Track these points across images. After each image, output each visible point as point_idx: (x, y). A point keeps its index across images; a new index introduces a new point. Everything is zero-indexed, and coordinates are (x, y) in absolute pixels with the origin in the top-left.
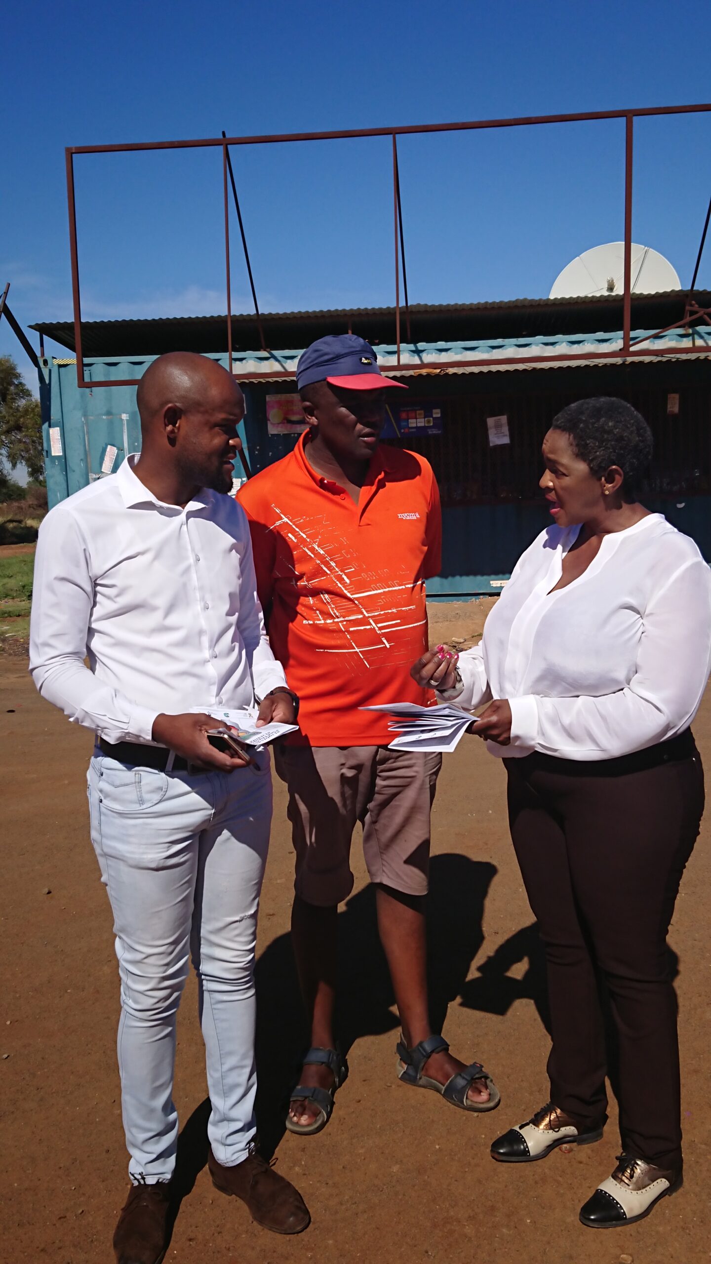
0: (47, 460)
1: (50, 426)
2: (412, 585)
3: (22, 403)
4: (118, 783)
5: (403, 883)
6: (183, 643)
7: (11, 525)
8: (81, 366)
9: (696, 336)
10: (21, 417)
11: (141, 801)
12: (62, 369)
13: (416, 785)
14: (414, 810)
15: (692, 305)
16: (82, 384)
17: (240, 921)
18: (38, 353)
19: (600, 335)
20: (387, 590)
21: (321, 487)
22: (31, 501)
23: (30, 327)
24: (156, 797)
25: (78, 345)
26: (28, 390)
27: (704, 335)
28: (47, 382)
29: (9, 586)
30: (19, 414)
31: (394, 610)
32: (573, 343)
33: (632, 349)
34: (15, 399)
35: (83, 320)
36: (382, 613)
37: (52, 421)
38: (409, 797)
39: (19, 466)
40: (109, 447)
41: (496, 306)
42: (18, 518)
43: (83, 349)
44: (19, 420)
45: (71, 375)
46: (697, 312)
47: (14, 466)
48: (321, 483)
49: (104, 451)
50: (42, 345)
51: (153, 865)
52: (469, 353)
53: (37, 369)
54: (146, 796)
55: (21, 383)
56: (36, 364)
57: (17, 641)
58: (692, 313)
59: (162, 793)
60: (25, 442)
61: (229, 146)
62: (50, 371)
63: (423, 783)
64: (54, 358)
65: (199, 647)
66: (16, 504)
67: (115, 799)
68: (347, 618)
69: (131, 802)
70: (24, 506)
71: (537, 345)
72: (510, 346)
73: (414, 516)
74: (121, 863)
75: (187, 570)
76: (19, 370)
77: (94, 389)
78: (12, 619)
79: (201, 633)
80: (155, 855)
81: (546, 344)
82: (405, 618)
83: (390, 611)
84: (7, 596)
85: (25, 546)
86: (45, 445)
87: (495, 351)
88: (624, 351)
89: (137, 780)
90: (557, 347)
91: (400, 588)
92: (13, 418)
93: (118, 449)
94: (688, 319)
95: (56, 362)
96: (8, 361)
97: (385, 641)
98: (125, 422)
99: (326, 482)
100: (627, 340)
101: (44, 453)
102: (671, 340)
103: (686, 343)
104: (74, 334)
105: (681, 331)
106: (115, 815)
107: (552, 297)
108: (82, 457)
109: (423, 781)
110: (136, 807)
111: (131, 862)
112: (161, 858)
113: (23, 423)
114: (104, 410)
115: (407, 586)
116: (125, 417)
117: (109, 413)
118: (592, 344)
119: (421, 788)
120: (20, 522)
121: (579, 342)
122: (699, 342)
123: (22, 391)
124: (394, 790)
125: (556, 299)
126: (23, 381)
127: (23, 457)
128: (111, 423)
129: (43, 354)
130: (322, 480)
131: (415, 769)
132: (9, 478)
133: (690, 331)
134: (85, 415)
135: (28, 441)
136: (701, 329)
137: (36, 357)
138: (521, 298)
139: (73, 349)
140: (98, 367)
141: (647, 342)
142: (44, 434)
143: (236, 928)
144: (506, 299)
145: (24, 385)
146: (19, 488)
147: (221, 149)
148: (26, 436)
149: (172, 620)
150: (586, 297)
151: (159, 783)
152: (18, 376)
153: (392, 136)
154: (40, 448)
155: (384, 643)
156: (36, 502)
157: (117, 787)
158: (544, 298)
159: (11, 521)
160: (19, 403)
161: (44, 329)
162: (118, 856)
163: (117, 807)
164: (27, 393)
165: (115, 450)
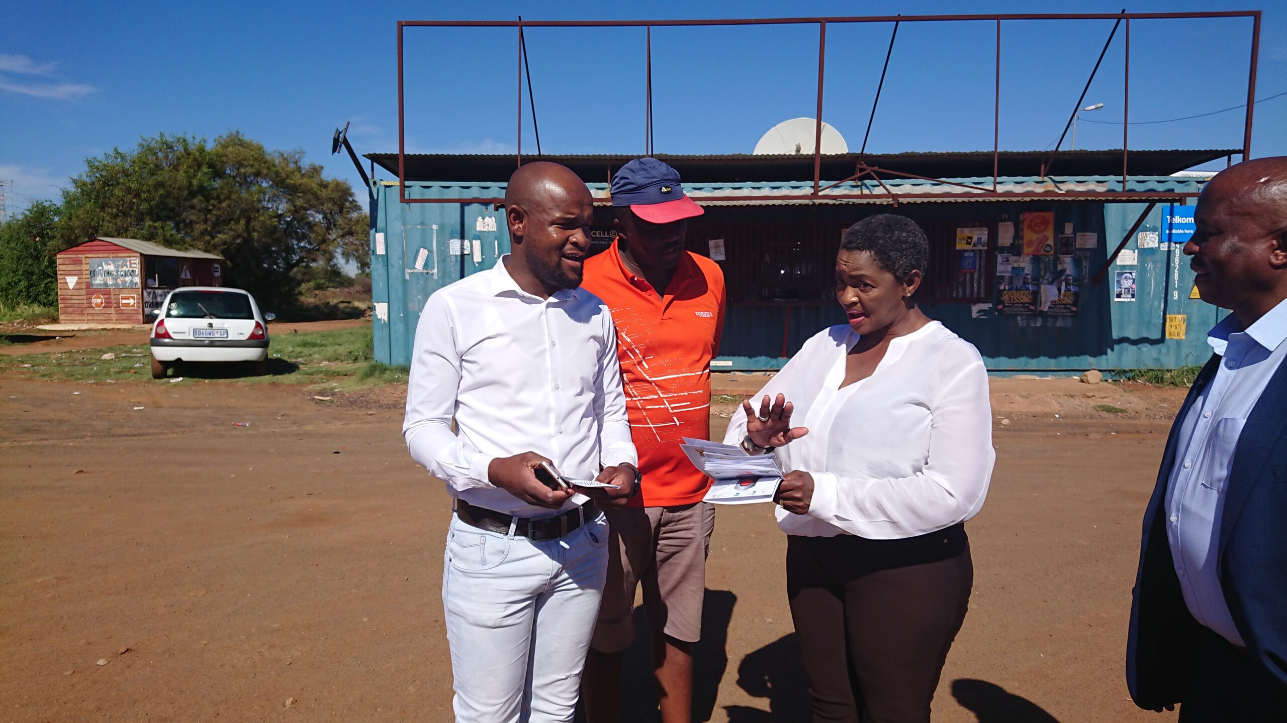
0: (373, 257)
1: (376, 232)
2: (701, 373)
3: (355, 215)
4: (465, 544)
5: (678, 631)
6: (530, 418)
7: (342, 306)
8: (403, 187)
9: (863, 187)
10: (354, 225)
11: (484, 562)
12: (387, 189)
13: (694, 545)
14: (690, 568)
15: (861, 165)
16: (403, 200)
17: (565, 679)
18: (369, 176)
19: (794, 183)
20: (681, 375)
21: (631, 283)
22: (358, 288)
23: (364, 156)
24: (498, 559)
25: (401, 172)
26: (359, 206)
27: (869, 186)
28: (376, 198)
29: (338, 352)
30: (352, 223)
31: (686, 394)
32: (774, 188)
33: (820, 194)
34: (349, 212)
35: (406, 153)
36: (676, 395)
37: (378, 228)
38: (687, 555)
39: (351, 261)
40: (422, 249)
41: (718, 158)
42: (348, 300)
43: (405, 176)
44: (351, 228)
45: (395, 194)
46: (865, 170)
47: (347, 262)
48: (632, 281)
49: (417, 252)
50: (373, 170)
51: (490, 624)
52: (697, 192)
53: (367, 188)
54: (489, 558)
55: (354, 201)
56: (368, 184)
57: (344, 395)
58: (862, 170)
59: (503, 556)
60: (355, 244)
61: (523, 27)
62: (378, 190)
63: (699, 545)
64: (381, 180)
65: (546, 423)
66: (346, 290)
67: (461, 559)
68: (644, 398)
69: (475, 562)
70: (352, 292)
71: (747, 188)
72: (728, 188)
73: (707, 315)
74: (462, 619)
75: (543, 352)
76: (353, 190)
77: (412, 204)
78: (340, 377)
79: (549, 410)
80: (494, 614)
81: (754, 188)
82: (694, 401)
83: (682, 394)
84: (337, 359)
85: (351, 322)
86: (372, 246)
87: (716, 191)
88: (815, 195)
89: (482, 543)
90: (762, 190)
91: (692, 374)
92: (347, 226)
93: (429, 251)
94: (858, 175)
95: (383, 183)
96: (345, 183)
97: (676, 420)
98: (435, 231)
99: (636, 279)
100: (816, 188)
101: (370, 252)
102: (845, 189)
103: (856, 192)
104: (398, 163)
105: (853, 183)
106: (460, 573)
107: (754, 154)
108: (401, 256)
109: (700, 542)
110: (478, 567)
111: (471, 619)
112: (497, 617)
113: (355, 230)
114: (419, 221)
115: (697, 373)
116: (435, 227)
117: (422, 224)
118: (787, 189)
119: (698, 549)
120: (349, 303)
121: (778, 188)
122: (866, 192)
123: (356, 206)
124: (674, 549)
125: (757, 155)
126: (356, 199)
127: (354, 255)
128: (423, 232)
129: (373, 177)
130: (633, 278)
131: (692, 531)
132: (342, 270)
133: (859, 183)
134: (404, 224)
135: (358, 243)
136: (867, 182)
137: (368, 179)
138: (737, 153)
139: (397, 174)
140: (416, 188)
141: (828, 190)
142: (371, 238)
143: (561, 685)
144: (726, 154)
145: (357, 202)
146: (349, 278)
147: (517, 29)
148: (356, 239)
149: (523, 396)
150: (785, 155)
151: (501, 547)
152: (352, 195)
153: (647, 27)
154: (367, 249)
155: (675, 422)
156: (361, 289)
157: (464, 547)
158: (749, 154)
159: (342, 302)
160: (353, 215)
161: (375, 158)
162: (460, 614)
163: (462, 566)
164: (358, 208)
165: (426, 252)
